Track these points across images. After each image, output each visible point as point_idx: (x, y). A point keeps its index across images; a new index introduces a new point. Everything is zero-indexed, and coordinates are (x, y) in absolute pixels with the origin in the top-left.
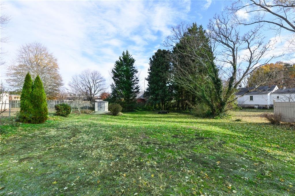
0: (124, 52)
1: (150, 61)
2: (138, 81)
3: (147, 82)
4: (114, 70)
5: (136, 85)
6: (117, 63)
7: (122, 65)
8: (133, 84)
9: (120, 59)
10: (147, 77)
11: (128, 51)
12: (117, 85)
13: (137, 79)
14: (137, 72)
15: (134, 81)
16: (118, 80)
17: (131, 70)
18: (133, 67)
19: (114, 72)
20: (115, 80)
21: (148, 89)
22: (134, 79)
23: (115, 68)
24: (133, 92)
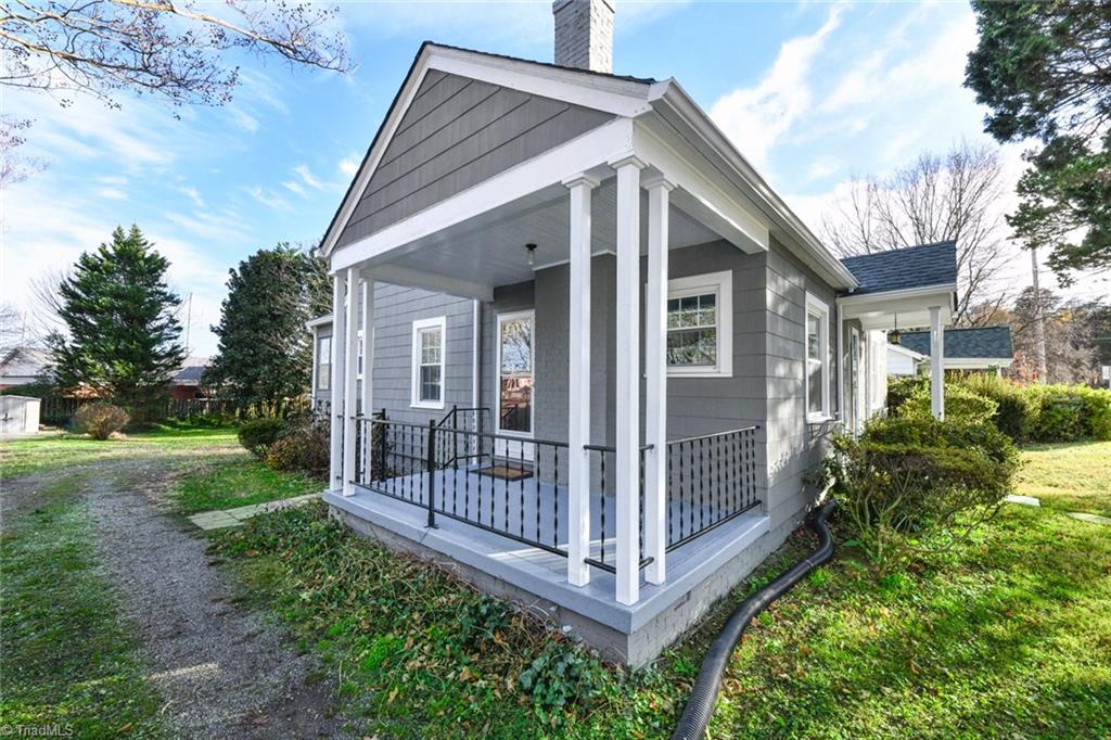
0: (120, 230)
1: (229, 277)
2: (179, 329)
3: (217, 339)
4: (71, 286)
7: (109, 271)
8: (159, 340)
9: (103, 250)
11: (140, 227)
12: (84, 341)
13: (174, 322)
14: (177, 302)
15: (161, 328)
16: (86, 321)
17: (150, 290)
18: (159, 285)
19: (74, 295)
20: (72, 321)
21: (218, 360)
22: (158, 323)
23: (76, 279)
24: (157, 366)
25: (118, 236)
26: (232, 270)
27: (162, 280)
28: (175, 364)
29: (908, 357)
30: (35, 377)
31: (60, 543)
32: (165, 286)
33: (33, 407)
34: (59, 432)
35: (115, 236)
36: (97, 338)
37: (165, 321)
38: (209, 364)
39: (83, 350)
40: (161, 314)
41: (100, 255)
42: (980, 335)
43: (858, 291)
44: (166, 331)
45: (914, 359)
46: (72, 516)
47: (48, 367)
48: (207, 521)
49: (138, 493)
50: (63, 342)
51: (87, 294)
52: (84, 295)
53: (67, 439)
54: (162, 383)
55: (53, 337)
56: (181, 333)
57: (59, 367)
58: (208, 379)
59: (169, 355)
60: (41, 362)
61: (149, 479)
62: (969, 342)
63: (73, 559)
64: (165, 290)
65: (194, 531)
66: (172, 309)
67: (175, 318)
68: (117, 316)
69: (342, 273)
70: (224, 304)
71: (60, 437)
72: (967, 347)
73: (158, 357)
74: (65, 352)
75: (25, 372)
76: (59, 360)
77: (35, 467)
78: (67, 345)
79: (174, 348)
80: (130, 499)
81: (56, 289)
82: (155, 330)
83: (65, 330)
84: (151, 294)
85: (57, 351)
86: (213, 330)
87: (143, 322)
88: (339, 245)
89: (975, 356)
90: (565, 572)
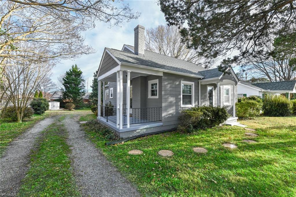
0: (73, 66)
1: (94, 75)
2: (85, 87)
3: (92, 89)
4: (65, 79)
5: (82, 90)
6: (68, 73)
7: (71, 75)
8: (81, 89)
9: (70, 70)
10: (91, 85)
11: (77, 65)
12: (67, 90)
13: (84, 85)
14: (84, 81)
15: (81, 86)
16: (67, 86)
17: (79, 78)
18: (81, 77)
19: (65, 80)
20: (65, 86)
21: (92, 93)
22: (81, 85)
23: (65, 77)
24: (80, 95)
25: (73, 67)
26: (94, 73)
27: (81, 76)
28: (84, 94)
29: (257, 90)
30: (59, 98)
31: (61, 124)
32: (82, 77)
33: (58, 104)
34: (63, 109)
35: (72, 67)
36: (69, 89)
37: (82, 85)
38: (90, 94)
39: (67, 92)
40: (81, 84)
41: (69, 71)
42: (286, 83)
43: (203, 79)
44: (82, 87)
45: (259, 91)
46: (63, 121)
47: (61, 95)
48: (81, 122)
49: (73, 119)
50: (63, 90)
51: (68, 80)
52: (67, 80)
53: (64, 110)
54: (82, 98)
55: (62, 89)
56: (85, 88)
57: (63, 95)
58: (90, 98)
59: (83, 92)
60: (59, 95)
61: (76, 117)
62: (281, 85)
63: (63, 125)
64: (82, 78)
65: (79, 123)
66: (83, 82)
67: (84, 84)
68: (73, 84)
69: (99, 81)
70: (93, 81)
71: (63, 110)
72: (280, 87)
73: (80, 93)
74: (64, 92)
75: (57, 96)
76: (63, 94)
77: (59, 115)
78: (64, 91)
79: (84, 91)
80: (72, 119)
81: (62, 79)
82: (80, 87)
83: (64, 88)
84: (79, 79)
85: (62, 92)
86: (91, 87)
87: (78, 85)
88: (98, 76)
89: (281, 90)
90: (116, 126)
